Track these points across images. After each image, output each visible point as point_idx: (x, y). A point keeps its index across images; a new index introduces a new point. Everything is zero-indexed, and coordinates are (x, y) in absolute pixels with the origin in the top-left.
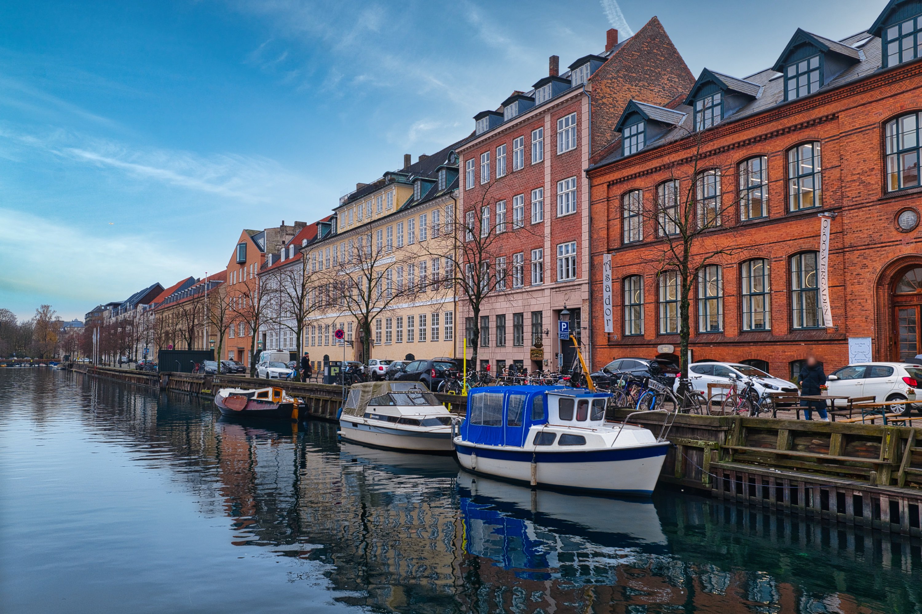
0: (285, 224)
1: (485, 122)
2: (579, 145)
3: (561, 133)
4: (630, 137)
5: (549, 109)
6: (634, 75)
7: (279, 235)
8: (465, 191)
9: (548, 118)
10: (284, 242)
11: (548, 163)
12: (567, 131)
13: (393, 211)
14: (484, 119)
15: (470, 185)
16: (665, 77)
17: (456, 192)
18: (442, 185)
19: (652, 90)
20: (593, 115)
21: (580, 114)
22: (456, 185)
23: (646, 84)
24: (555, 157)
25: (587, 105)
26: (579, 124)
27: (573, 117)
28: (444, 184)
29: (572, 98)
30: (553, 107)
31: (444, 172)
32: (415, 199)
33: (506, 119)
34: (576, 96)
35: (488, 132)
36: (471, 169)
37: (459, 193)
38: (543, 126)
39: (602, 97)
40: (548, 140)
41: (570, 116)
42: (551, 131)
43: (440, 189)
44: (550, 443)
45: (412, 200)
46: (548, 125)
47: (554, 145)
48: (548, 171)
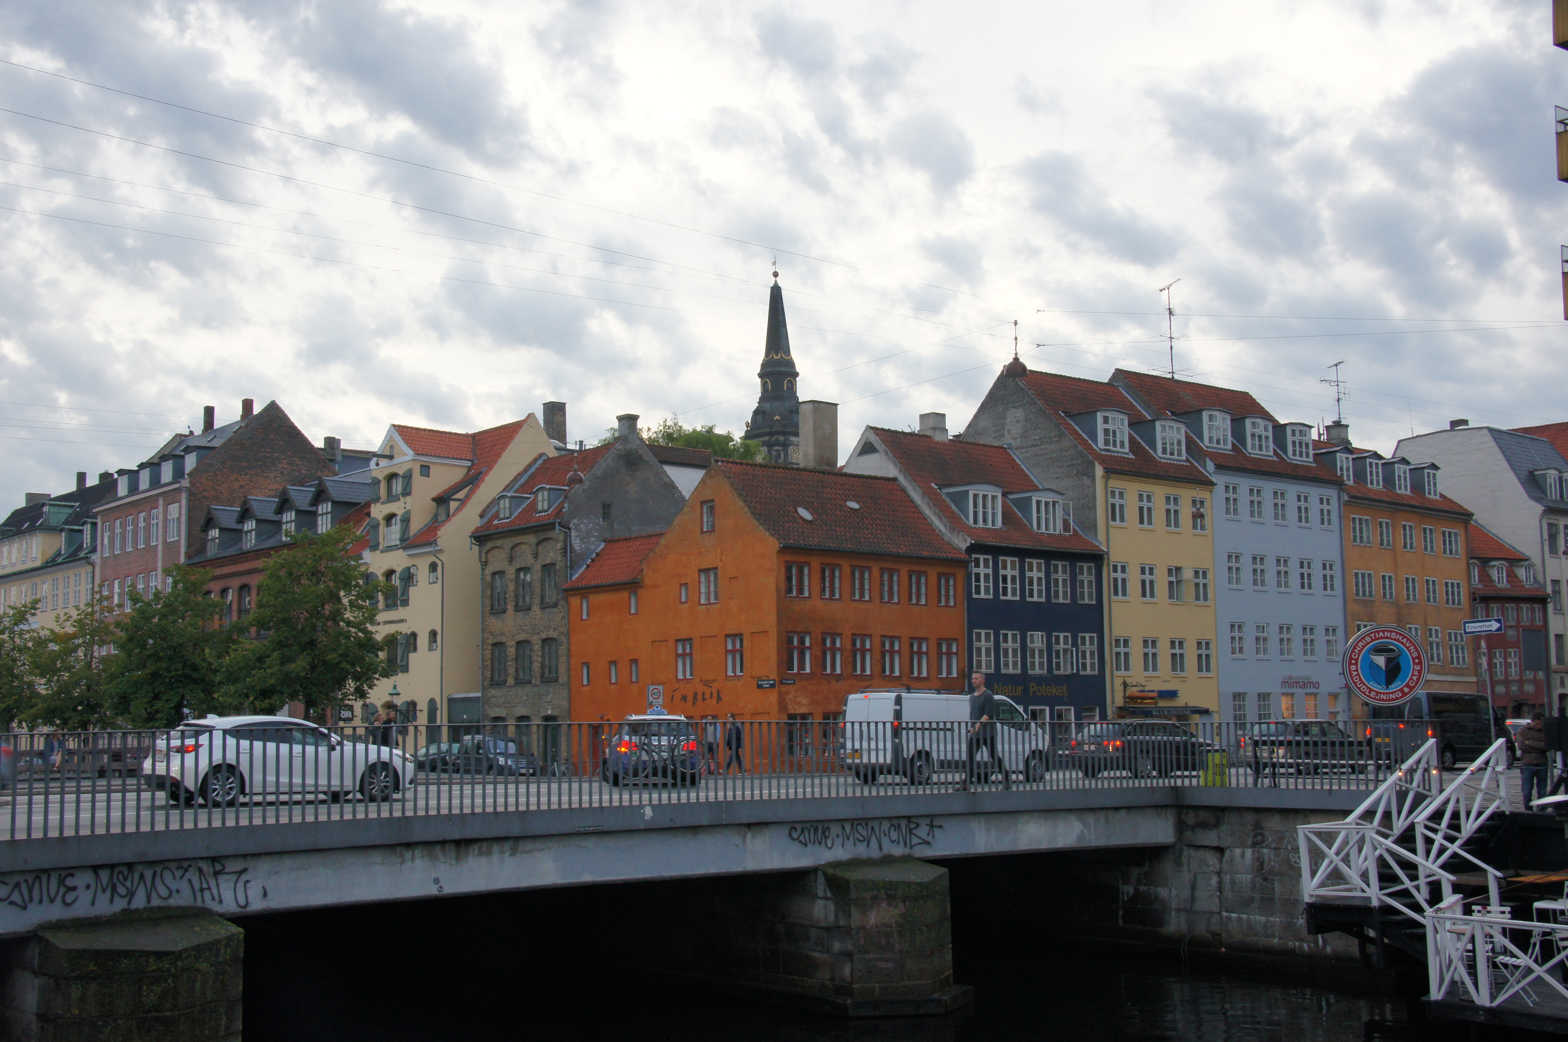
2: (179, 535)
3: (169, 520)
5: (161, 493)
6: (243, 464)
8: (102, 558)
9: (161, 501)
11: (160, 548)
12: (173, 519)
13: (38, 563)
14: (125, 477)
15: (106, 553)
16: (284, 461)
18: (86, 543)
19: (267, 477)
20: (191, 509)
21: (180, 506)
22: (95, 548)
23: (259, 471)
24: (165, 541)
25: (184, 500)
26: (180, 516)
27: (177, 509)
28: (88, 541)
29: (174, 490)
31: (89, 526)
32: (63, 552)
33: (139, 487)
34: (178, 489)
36: (107, 534)
37: (96, 557)
38: (157, 508)
39: (203, 491)
40: (161, 524)
41: (176, 505)
42: (163, 515)
43: (85, 546)
45: (59, 554)
46: (161, 507)
47: (165, 530)
48: (160, 555)
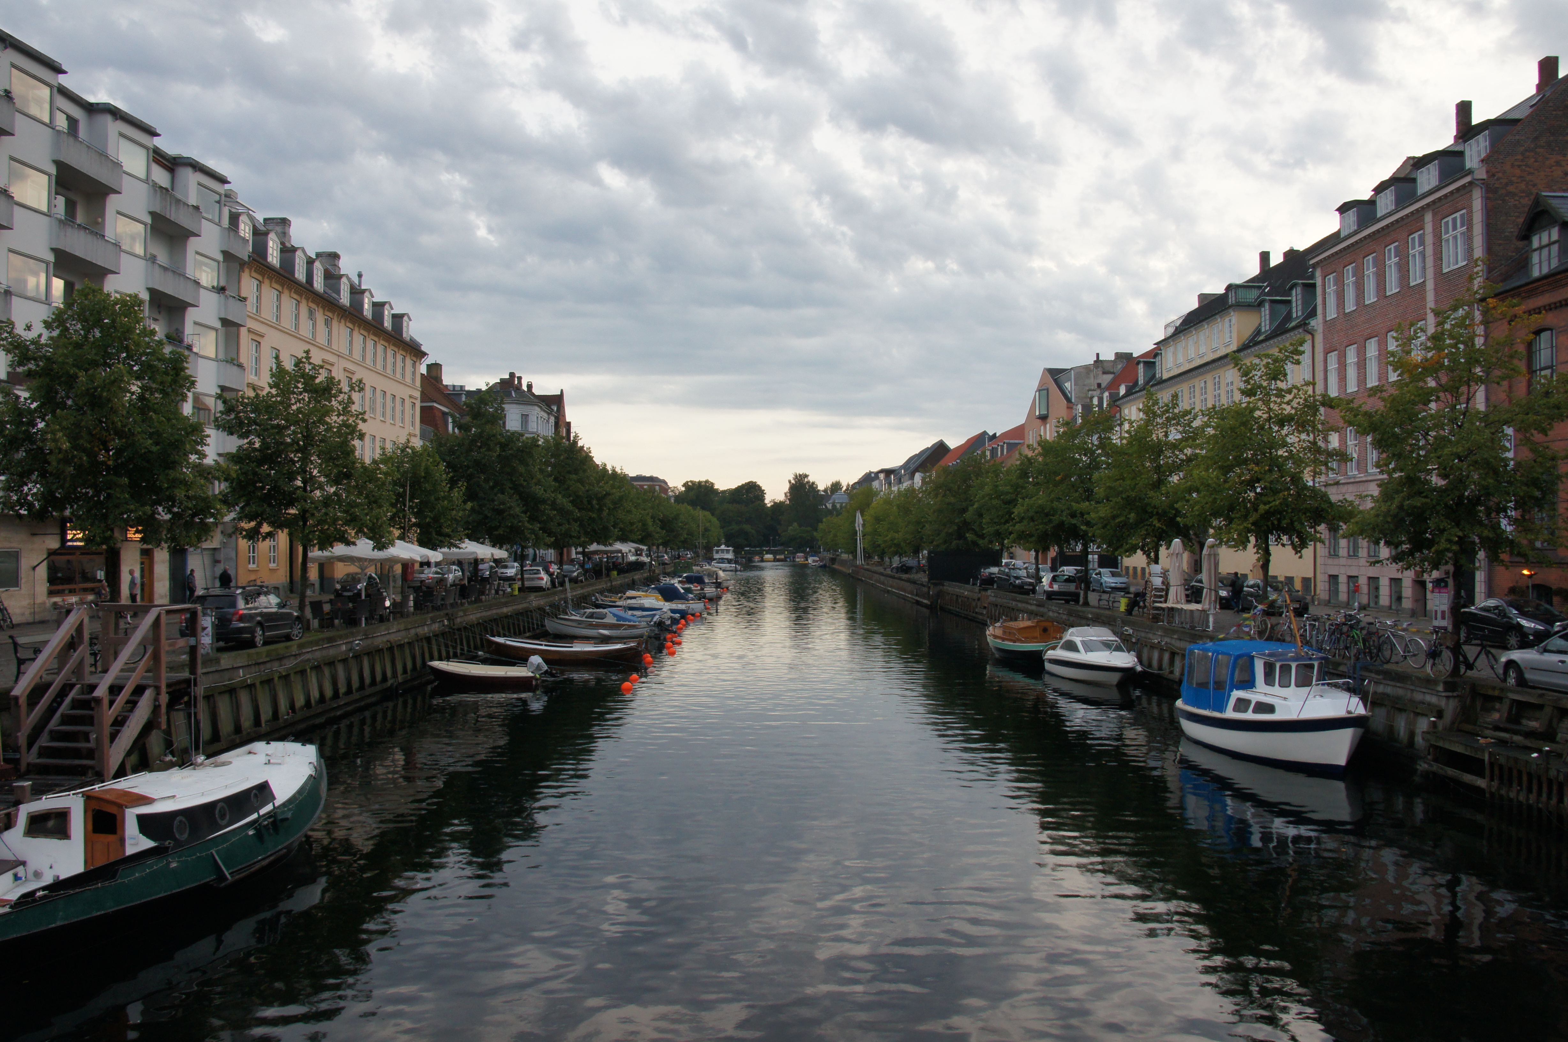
0: (1100, 358)
1: (1352, 214)
2: (1469, 258)
3: (1448, 241)
4: (1541, 248)
5: (1428, 205)
7: (1092, 375)
8: (1325, 321)
9: (1428, 217)
10: (1099, 385)
11: (1430, 286)
12: (1455, 238)
13: (1232, 348)
14: (1351, 212)
15: (1332, 314)
17: (1313, 323)
18: (1297, 311)
20: (1490, 213)
21: (1470, 212)
22: (1313, 314)
24: (1440, 274)
25: (1480, 200)
26: (1470, 228)
27: (1462, 216)
28: (1300, 308)
29: (1458, 189)
30: (1434, 202)
31: (1299, 289)
32: (1263, 330)
33: (1379, 215)
34: (1464, 186)
35: (1355, 233)
36: (1331, 289)
37: (1316, 323)
38: (1422, 228)
39: (1507, 185)
40: (1429, 251)
41: (1458, 215)
42: (1434, 236)
43: (1294, 315)
44: (1245, 711)
45: (1258, 332)
46: (1429, 227)
47: (1438, 257)
48: (1430, 296)
